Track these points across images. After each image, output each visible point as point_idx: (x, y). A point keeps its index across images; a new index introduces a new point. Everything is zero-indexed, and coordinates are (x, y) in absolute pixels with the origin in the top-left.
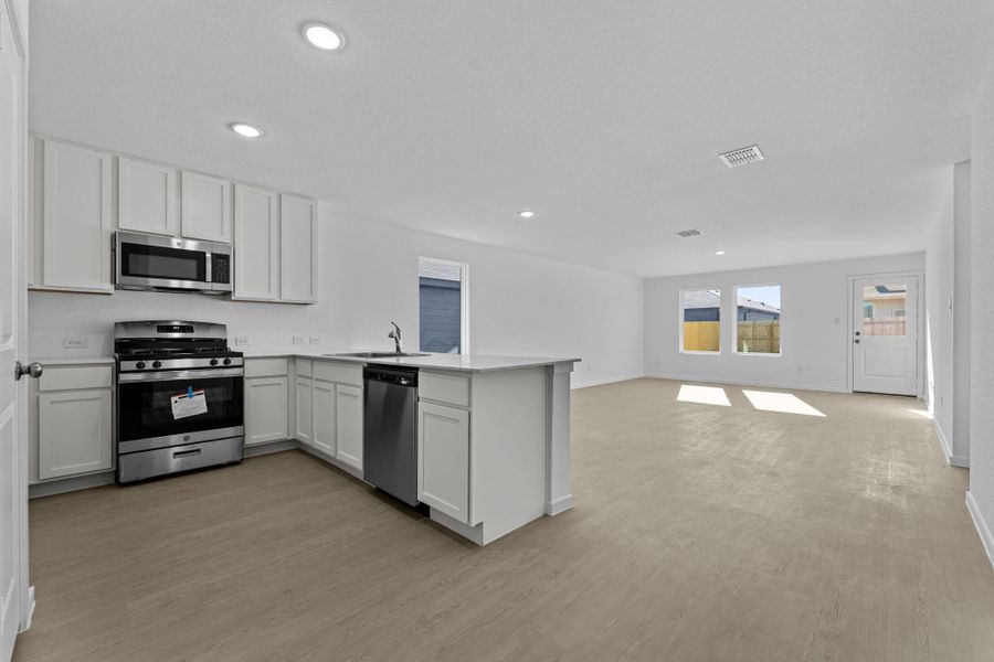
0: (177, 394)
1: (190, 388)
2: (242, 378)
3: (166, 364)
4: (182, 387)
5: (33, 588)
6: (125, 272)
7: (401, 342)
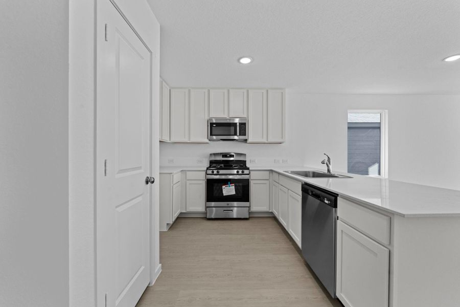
0: (224, 185)
1: (229, 183)
2: (249, 179)
3: (221, 172)
4: (226, 182)
5: (161, 265)
6: (211, 135)
7: (331, 167)
